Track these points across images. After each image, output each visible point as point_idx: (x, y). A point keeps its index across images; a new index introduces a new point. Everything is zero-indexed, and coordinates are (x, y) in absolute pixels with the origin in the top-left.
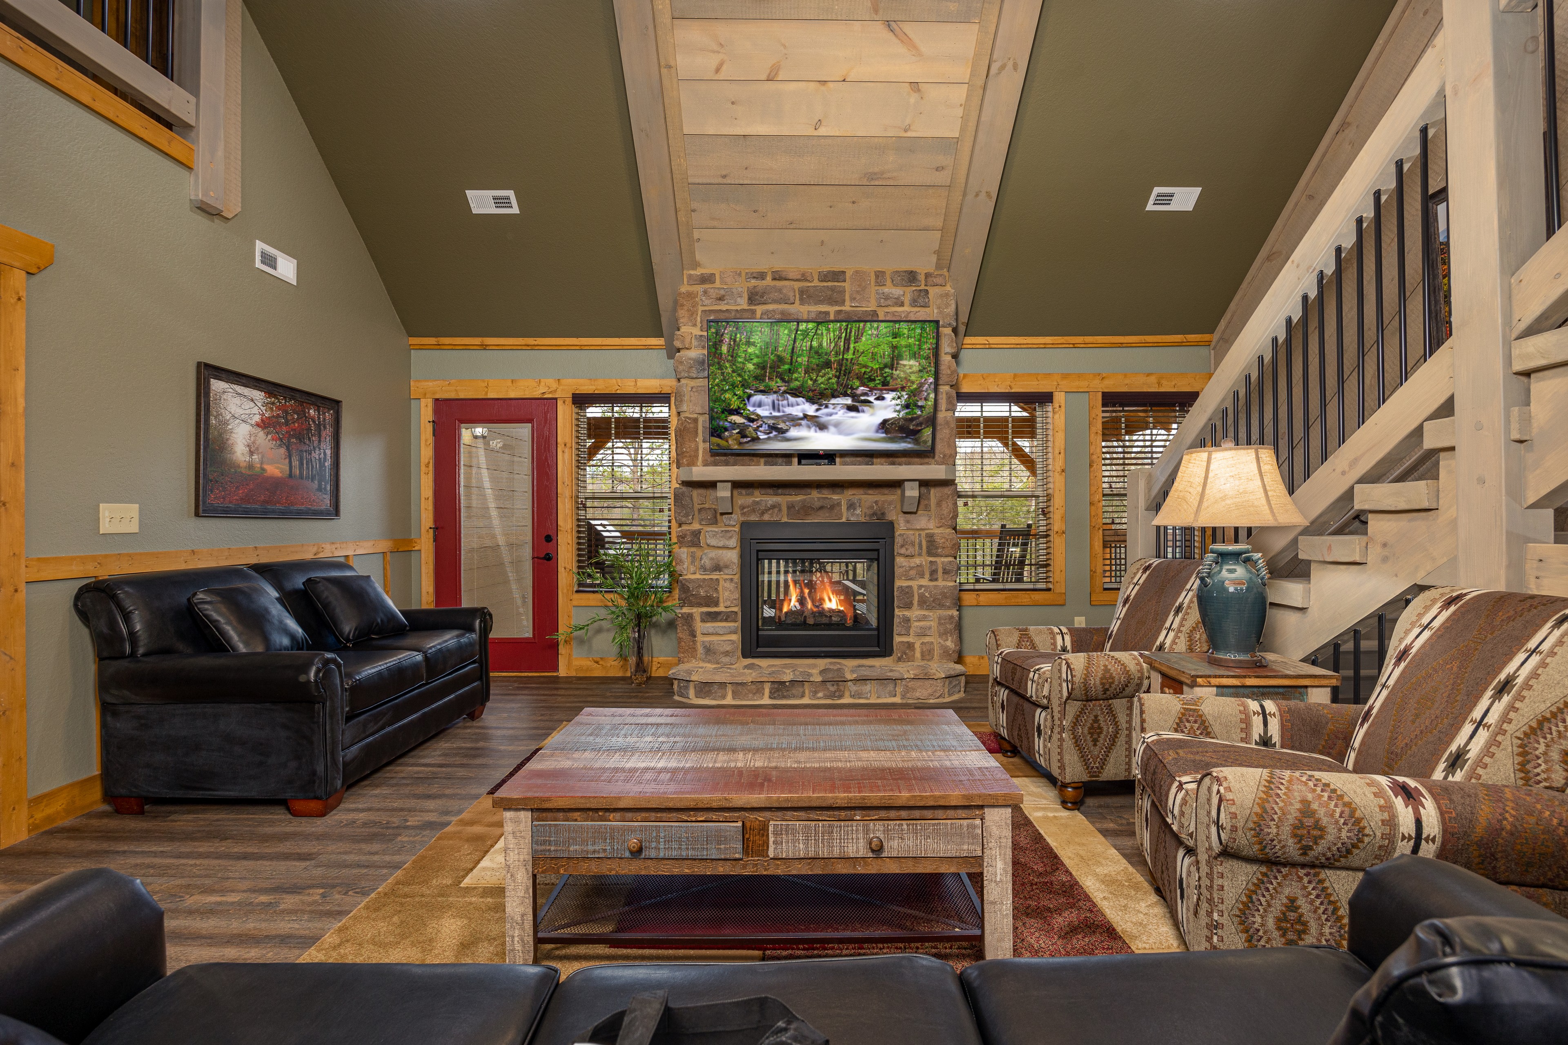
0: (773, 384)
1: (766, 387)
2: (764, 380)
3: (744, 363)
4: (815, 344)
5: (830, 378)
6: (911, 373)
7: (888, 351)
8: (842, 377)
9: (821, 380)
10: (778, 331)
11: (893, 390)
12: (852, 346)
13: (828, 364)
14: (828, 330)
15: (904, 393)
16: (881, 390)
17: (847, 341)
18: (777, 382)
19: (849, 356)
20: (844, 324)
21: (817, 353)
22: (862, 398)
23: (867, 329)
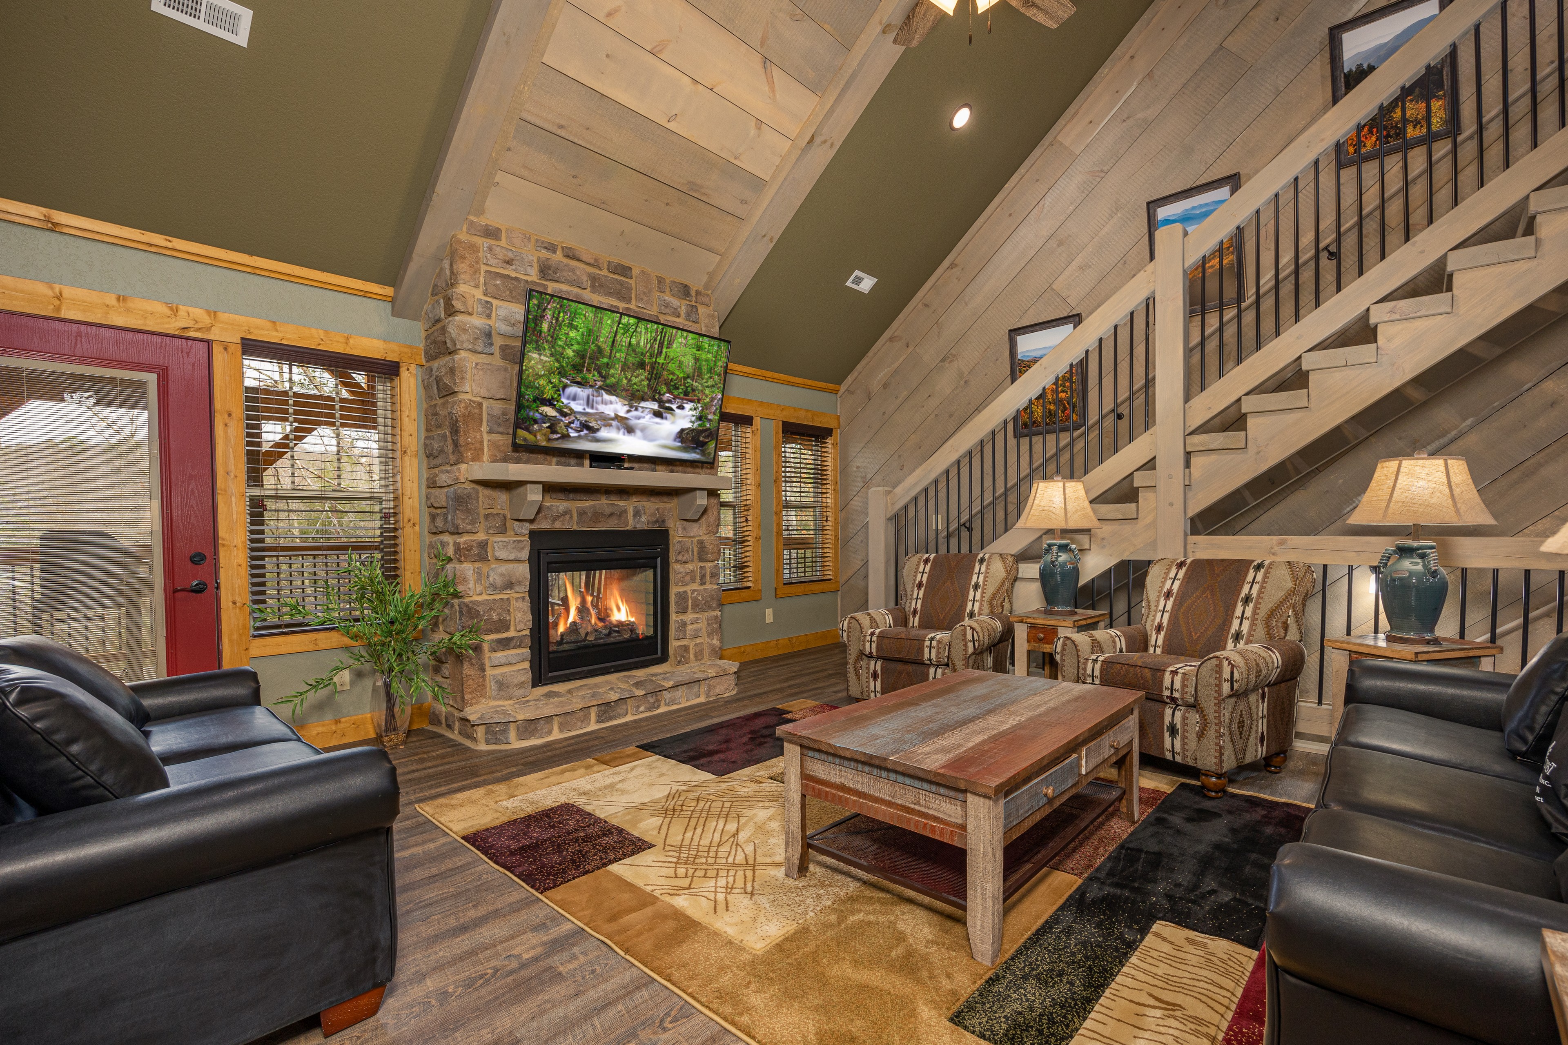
0: (589, 376)
1: (583, 378)
2: (581, 371)
3: (563, 348)
4: (634, 341)
5: (643, 380)
6: (707, 387)
7: (691, 362)
8: (653, 381)
9: (635, 380)
10: (601, 319)
11: (692, 401)
12: (664, 350)
13: (642, 365)
14: (646, 329)
15: (699, 405)
16: (683, 399)
17: (661, 345)
18: (594, 376)
19: (661, 360)
20: (661, 327)
21: (634, 351)
22: (667, 405)
23: (678, 336)
